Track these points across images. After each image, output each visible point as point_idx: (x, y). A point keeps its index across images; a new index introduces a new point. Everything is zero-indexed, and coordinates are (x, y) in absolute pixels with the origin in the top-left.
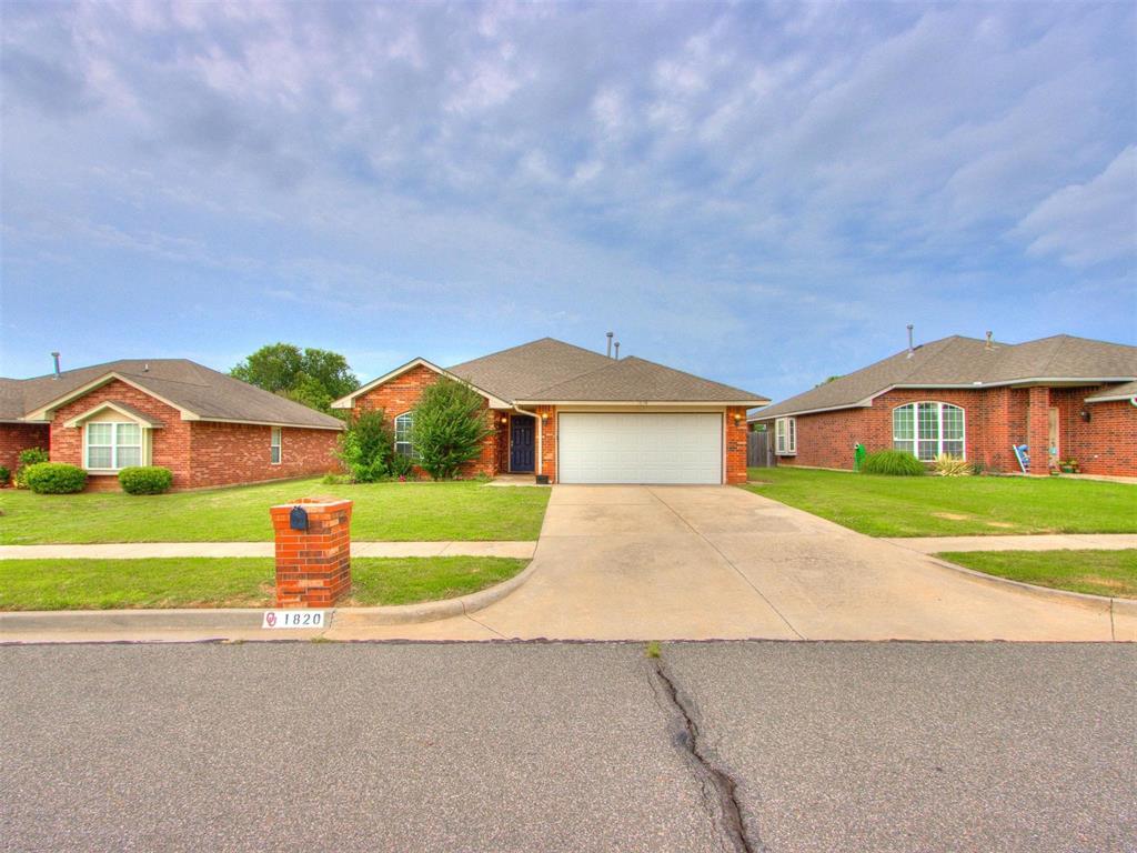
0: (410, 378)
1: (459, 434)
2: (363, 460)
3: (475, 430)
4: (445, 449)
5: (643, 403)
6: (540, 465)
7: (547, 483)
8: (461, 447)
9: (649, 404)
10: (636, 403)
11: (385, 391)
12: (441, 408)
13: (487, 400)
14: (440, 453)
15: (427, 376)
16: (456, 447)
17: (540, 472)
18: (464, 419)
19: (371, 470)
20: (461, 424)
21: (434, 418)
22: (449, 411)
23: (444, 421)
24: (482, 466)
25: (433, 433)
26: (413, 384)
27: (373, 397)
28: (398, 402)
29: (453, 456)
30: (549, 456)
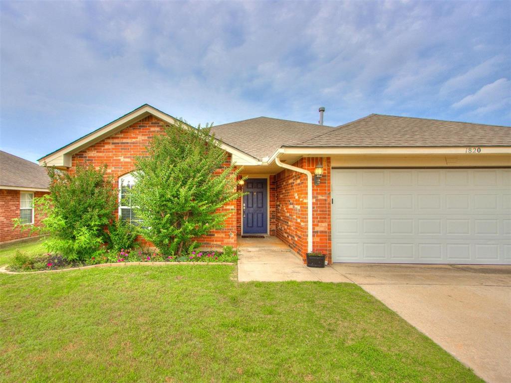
0: (137, 131)
1: (197, 197)
2: (67, 233)
3: (219, 193)
4: (178, 219)
5: (474, 151)
6: (310, 239)
7: (322, 265)
8: (199, 214)
9: (484, 151)
10: (462, 151)
11: (107, 147)
12: (173, 161)
13: (230, 156)
14: (172, 223)
15: (157, 129)
16: (192, 214)
17: (310, 249)
18: (204, 175)
19: (76, 246)
20: (200, 183)
21: (163, 174)
22: (184, 165)
23: (177, 179)
24: (223, 235)
25: (162, 196)
26: (140, 138)
27: (92, 154)
28: (122, 159)
29: (190, 228)
30: (322, 227)
